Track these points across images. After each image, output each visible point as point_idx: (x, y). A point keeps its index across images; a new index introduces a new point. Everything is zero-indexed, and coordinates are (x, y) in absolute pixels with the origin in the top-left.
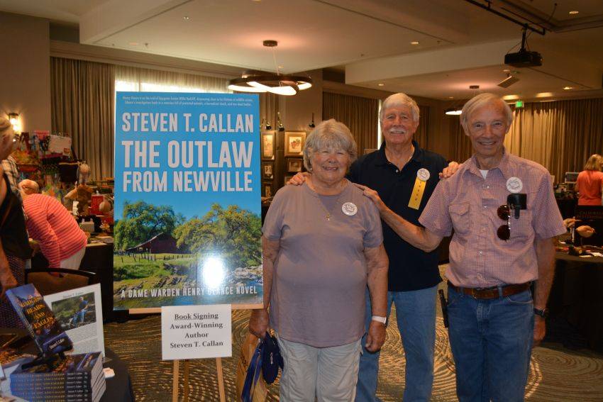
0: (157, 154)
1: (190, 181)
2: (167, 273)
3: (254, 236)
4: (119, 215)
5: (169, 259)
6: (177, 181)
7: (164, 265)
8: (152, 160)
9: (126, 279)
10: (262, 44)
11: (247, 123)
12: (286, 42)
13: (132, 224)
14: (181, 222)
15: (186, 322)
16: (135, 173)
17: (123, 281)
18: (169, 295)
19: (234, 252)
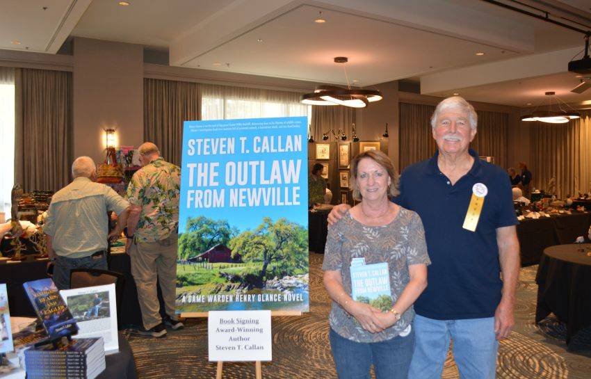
0: (216, 174)
1: (244, 197)
2: (222, 281)
3: (301, 246)
4: (182, 230)
5: (224, 268)
6: (233, 198)
7: (220, 273)
8: (212, 179)
9: (187, 285)
11: (296, 144)
13: (193, 237)
14: (235, 234)
16: (198, 191)
17: (184, 287)
18: (223, 301)
19: (282, 262)
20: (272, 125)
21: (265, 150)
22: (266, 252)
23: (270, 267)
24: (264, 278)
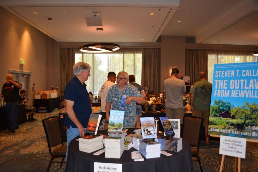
0: (226, 84)
1: (237, 94)
2: (227, 125)
4: (212, 104)
5: (228, 120)
6: (233, 94)
7: (226, 122)
8: (224, 86)
9: (213, 125)
13: (216, 107)
14: (233, 107)
16: (219, 91)
17: (212, 125)
18: (227, 132)
19: (252, 120)
20: (250, 65)
21: (247, 75)
22: (245, 116)
23: (247, 122)
24: (244, 126)
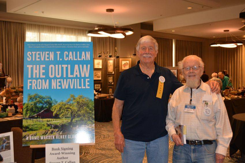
0: (44, 71)
1: (60, 84)
2: (49, 128)
3: (90, 110)
4: (26, 101)
5: (49, 121)
6: (54, 84)
7: (47, 124)
8: (41, 74)
9: (29, 131)
10: (106, 11)
11: (87, 56)
12: (118, 9)
13: (32, 105)
14: (55, 103)
15: (58, 152)
16: (33, 81)
17: (27, 132)
19: (81, 118)
20: (74, 46)
21: (71, 59)
22: (72, 113)
24: (71, 126)
